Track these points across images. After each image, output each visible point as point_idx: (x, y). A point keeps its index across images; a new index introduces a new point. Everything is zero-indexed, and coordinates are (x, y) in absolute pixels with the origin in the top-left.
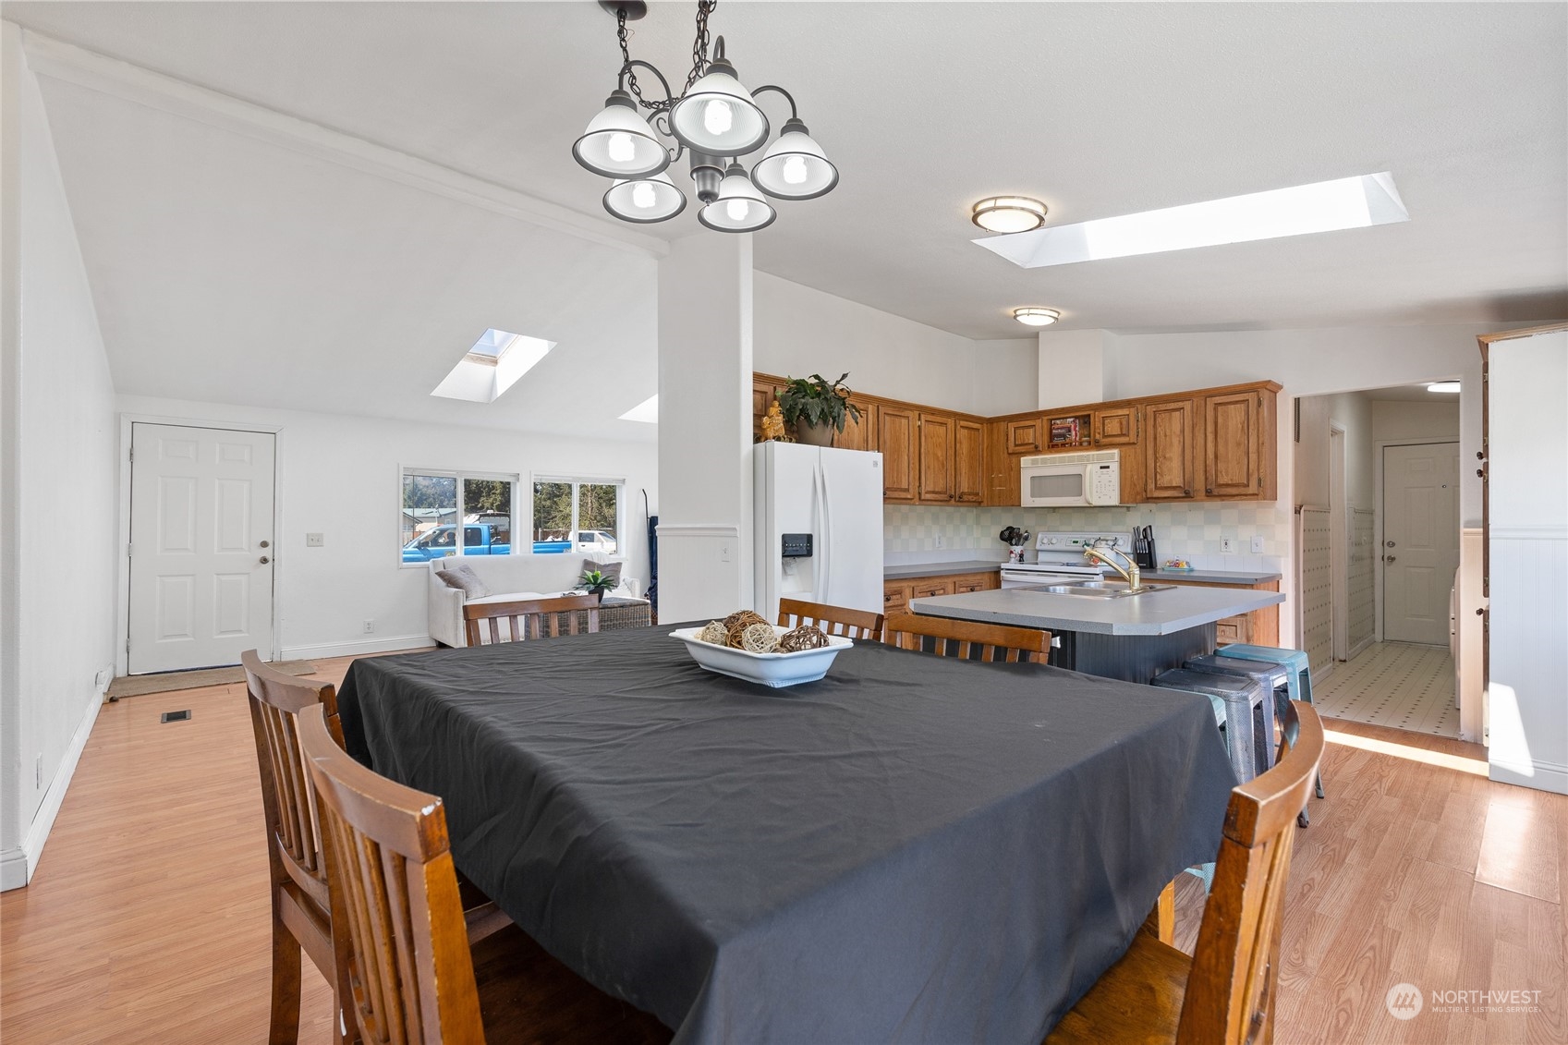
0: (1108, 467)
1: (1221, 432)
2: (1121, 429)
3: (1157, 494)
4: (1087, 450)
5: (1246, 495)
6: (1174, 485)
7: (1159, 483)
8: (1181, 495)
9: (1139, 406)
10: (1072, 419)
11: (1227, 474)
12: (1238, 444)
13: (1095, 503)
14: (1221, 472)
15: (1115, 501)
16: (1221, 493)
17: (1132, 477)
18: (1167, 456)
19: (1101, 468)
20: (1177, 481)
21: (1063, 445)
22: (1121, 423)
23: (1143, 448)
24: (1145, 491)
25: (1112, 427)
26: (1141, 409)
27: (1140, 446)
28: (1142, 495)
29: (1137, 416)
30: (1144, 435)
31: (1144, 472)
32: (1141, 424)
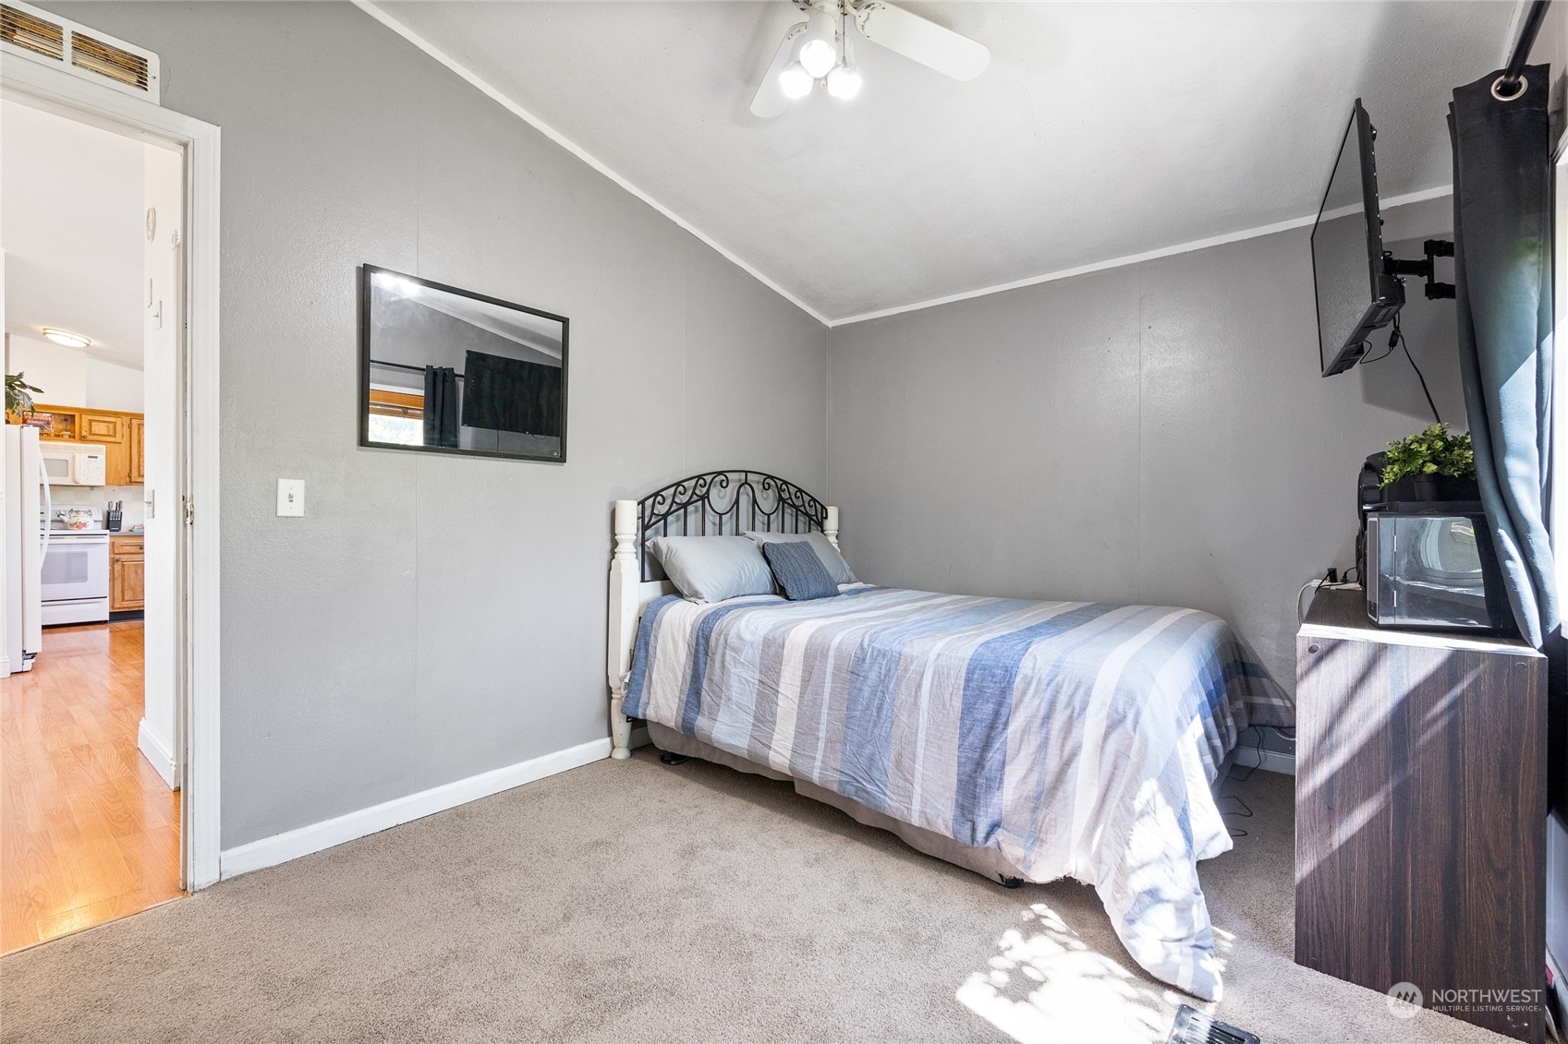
0: (97, 457)
2: (108, 431)
4: (76, 442)
9: (124, 417)
10: (48, 415)
13: (83, 482)
15: (102, 482)
17: (117, 466)
19: (90, 456)
22: (108, 427)
23: (128, 448)
24: (130, 477)
25: (100, 428)
26: (126, 420)
27: (125, 446)
28: (128, 479)
29: (123, 425)
30: (128, 438)
31: (128, 464)
32: (126, 430)
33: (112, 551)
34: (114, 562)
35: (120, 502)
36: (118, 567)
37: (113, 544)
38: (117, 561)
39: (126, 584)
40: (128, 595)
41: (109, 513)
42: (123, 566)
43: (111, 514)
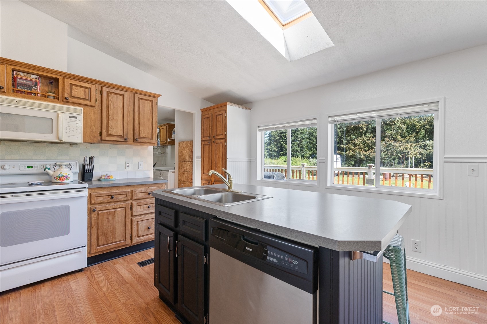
0: (76, 118)
1: (141, 112)
2: (85, 95)
3: (108, 138)
4: (60, 103)
5: (150, 143)
6: (118, 134)
7: (109, 132)
8: (122, 140)
9: (97, 85)
10: (37, 77)
11: (144, 132)
12: (149, 120)
13: (65, 139)
14: (141, 131)
15: (80, 140)
16: (141, 141)
17: (91, 126)
18: (115, 118)
19: (70, 117)
20: (120, 133)
21: (30, 93)
22: (85, 92)
23: (100, 111)
24: (101, 136)
25: (78, 92)
26: (99, 87)
27: (97, 109)
28: (99, 138)
29: (96, 91)
30: (100, 103)
31: (99, 125)
32: (98, 96)
33: (90, 203)
34: (91, 211)
35: (93, 157)
36: (94, 216)
37: (90, 196)
38: (94, 211)
39: (100, 231)
40: (102, 240)
41: (84, 166)
42: (98, 215)
43: (86, 167)
